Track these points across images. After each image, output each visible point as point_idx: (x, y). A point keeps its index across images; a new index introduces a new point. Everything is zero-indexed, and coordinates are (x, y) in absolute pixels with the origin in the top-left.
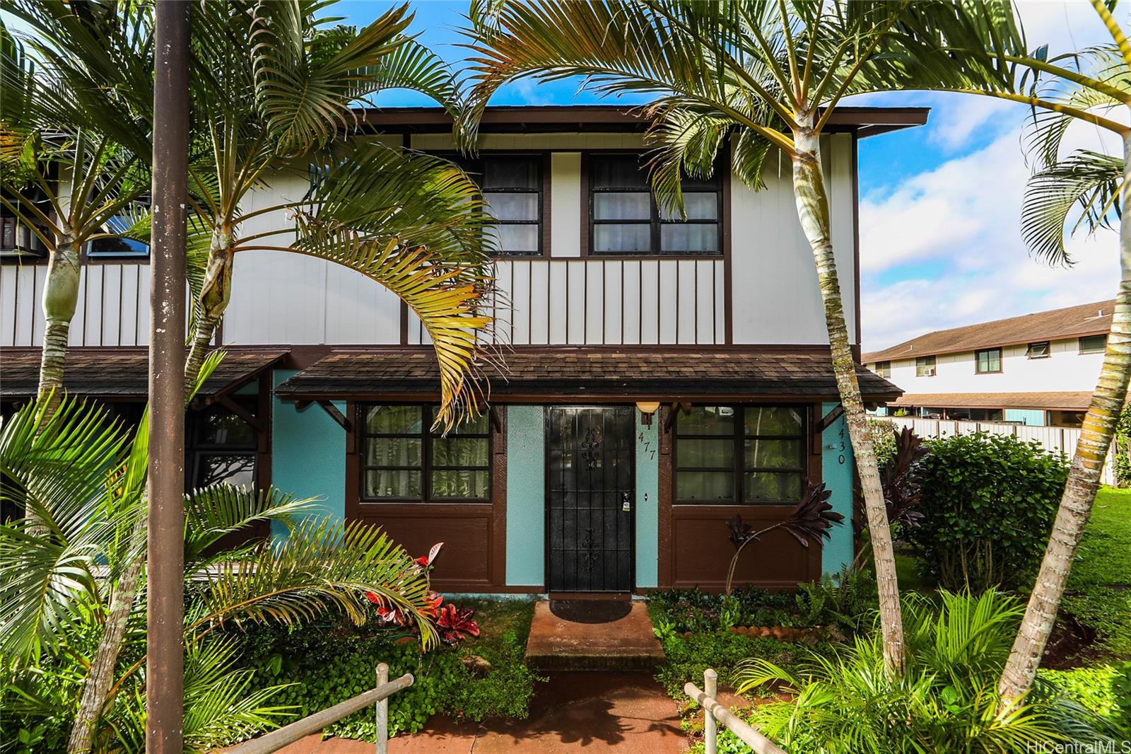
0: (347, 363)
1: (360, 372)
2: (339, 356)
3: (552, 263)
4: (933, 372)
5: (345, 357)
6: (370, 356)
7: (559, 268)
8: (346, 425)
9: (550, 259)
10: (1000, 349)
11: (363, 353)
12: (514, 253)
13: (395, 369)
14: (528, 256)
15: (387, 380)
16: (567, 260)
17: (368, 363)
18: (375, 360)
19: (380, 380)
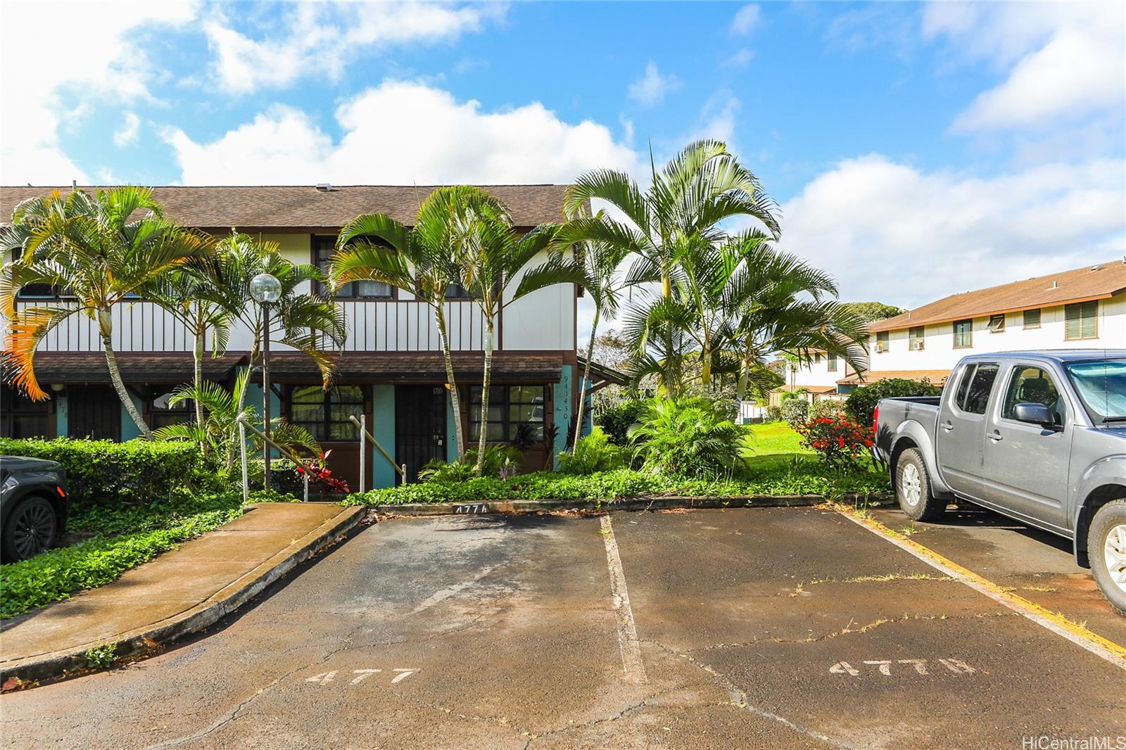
0: (281, 362)
1: (290, 368)
2: (276, 358)
3: (399, 303)
4: (922, 345)
5: (280, 358)
6: (294, 358)
7: (402, 306)
8: (280, 396)
9: (398, 301)
10: (970, 321)
11: (290, 356)
12: (377, 297)
13: (308, 366)
14: (385, 299)
15: (305, 373)
16: (407, 301)
17: (293, 362)
18: (297, 361)
19: (300, 373)
